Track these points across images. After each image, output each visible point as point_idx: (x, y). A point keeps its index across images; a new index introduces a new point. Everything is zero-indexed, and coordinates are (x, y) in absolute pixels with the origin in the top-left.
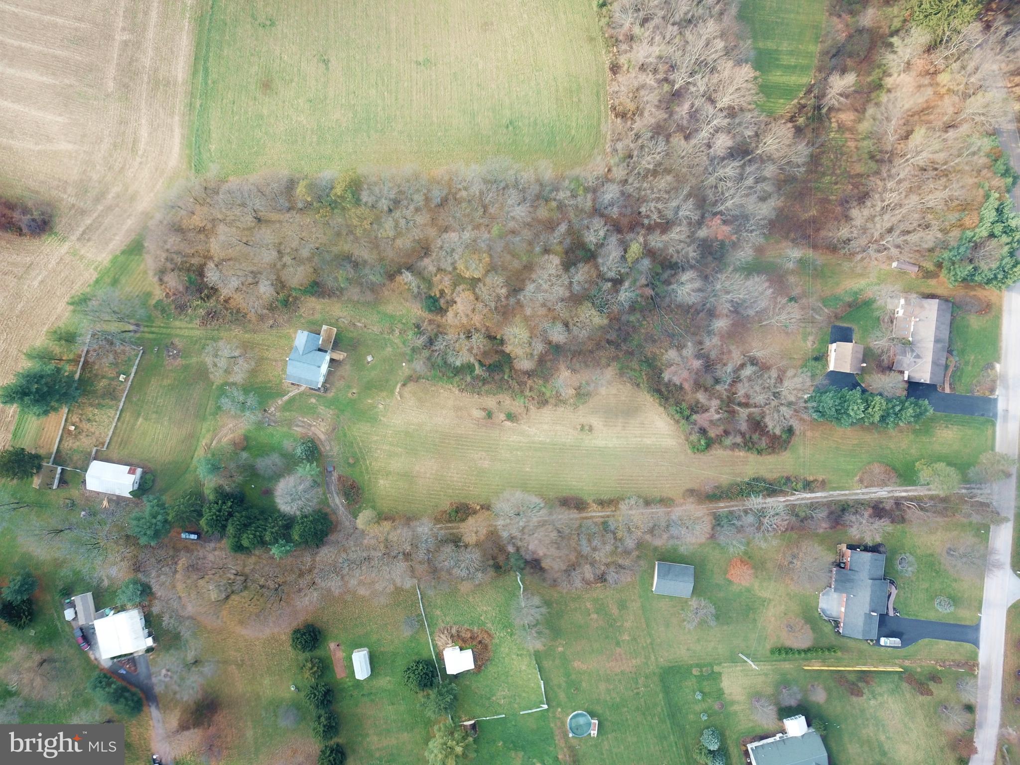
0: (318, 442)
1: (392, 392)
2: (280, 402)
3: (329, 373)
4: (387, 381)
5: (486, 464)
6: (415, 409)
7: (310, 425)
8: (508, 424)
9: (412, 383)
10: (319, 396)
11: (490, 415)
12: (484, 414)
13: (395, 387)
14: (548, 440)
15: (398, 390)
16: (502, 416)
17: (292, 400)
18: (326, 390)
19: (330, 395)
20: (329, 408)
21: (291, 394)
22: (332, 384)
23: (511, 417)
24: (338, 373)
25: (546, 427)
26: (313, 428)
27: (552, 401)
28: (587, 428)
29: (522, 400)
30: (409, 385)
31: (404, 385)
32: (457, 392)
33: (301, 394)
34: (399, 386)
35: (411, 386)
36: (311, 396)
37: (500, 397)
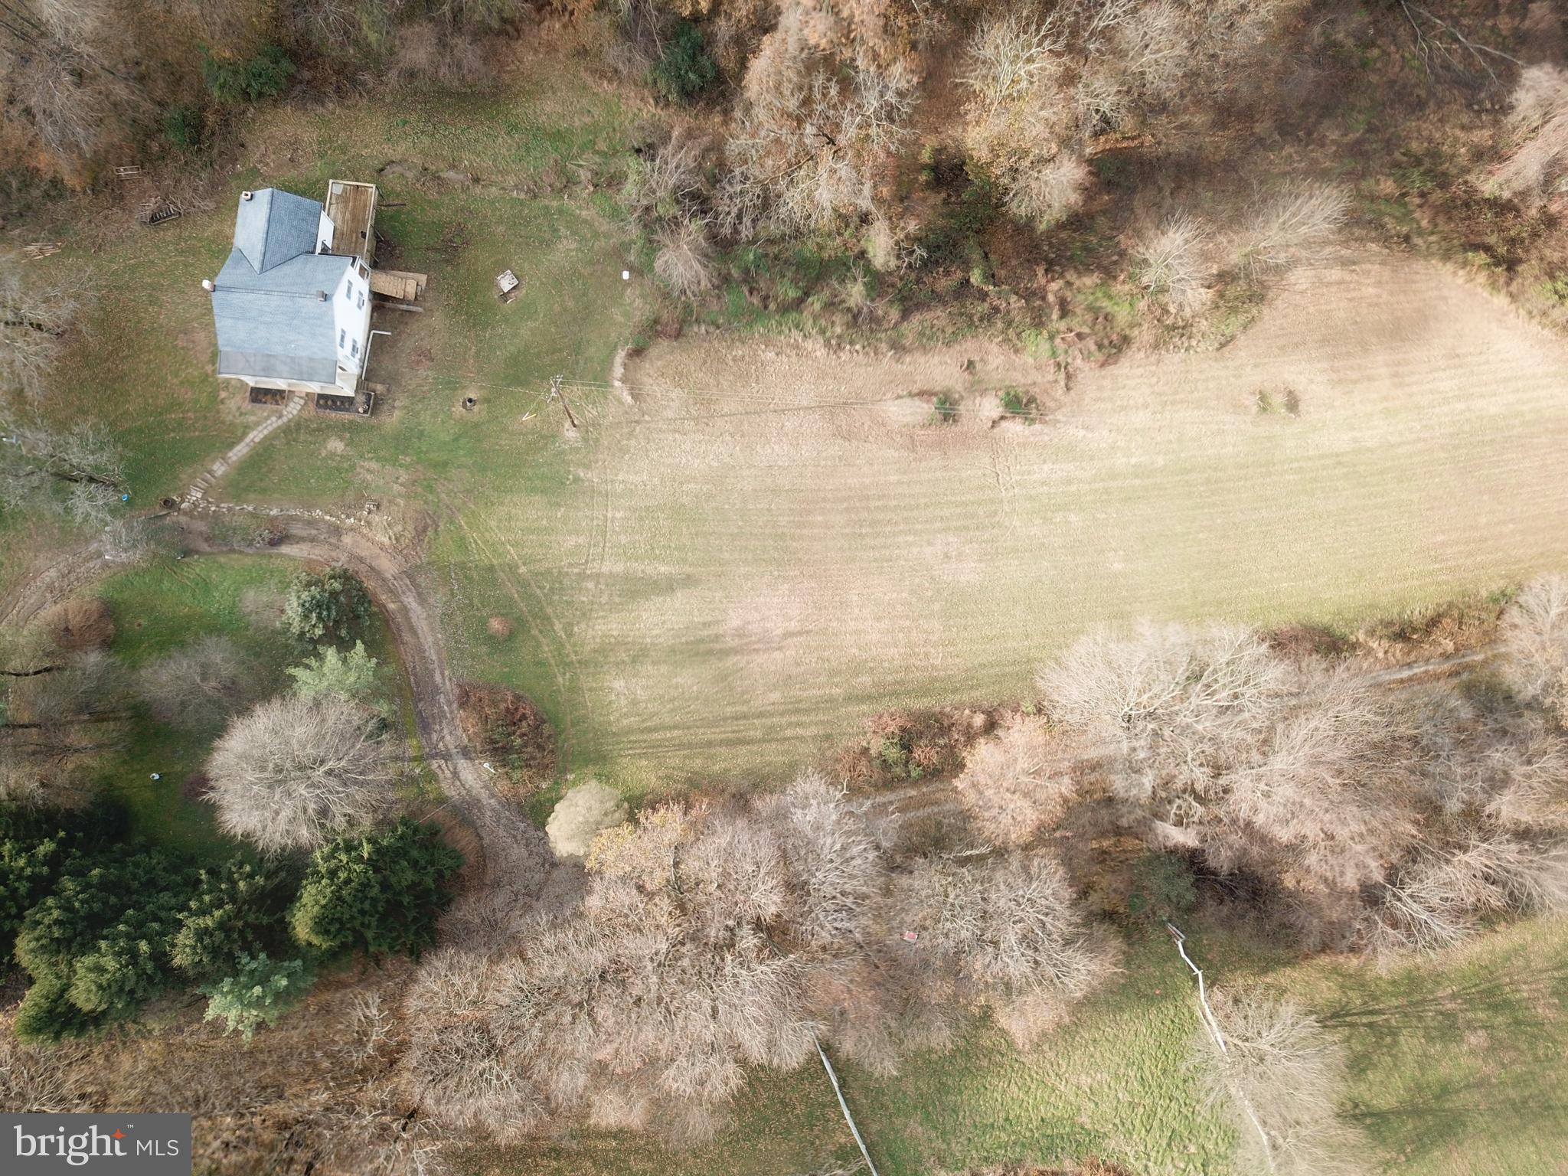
0: (370, 584)
1: (601, 379)
2: (219, 469)
3: (378, 347)
4: (577, 348)
5: (968, 573)
6: (689, 425)
7: (337, 531)
8: (1015, 428)
9: (664, 344)
10: (352, 428)
11: (948, 409)
12: (925, 409)
13: (607, 364)
14: (1160, 461)
15: (618, 370)
16: (990, 407)
17: (262, 456)
18: (374, 404)
19: (392, 419)
20: (395, 463)
21: (256, 436)
22: (392, 380)
23: (1019, 405)
24: (408, 344)
25: (1140, 418)
26: (347, 540)
27: (1145, 334)
28: (1278, 400)
29: (1045, 346)
30: (653, 352)
31: (637, 352)
32: (821, 352)
33: (291, 430)
34: (620, 356)
35: (661, 352)
36: (324, 430)
37: (969, 348)
